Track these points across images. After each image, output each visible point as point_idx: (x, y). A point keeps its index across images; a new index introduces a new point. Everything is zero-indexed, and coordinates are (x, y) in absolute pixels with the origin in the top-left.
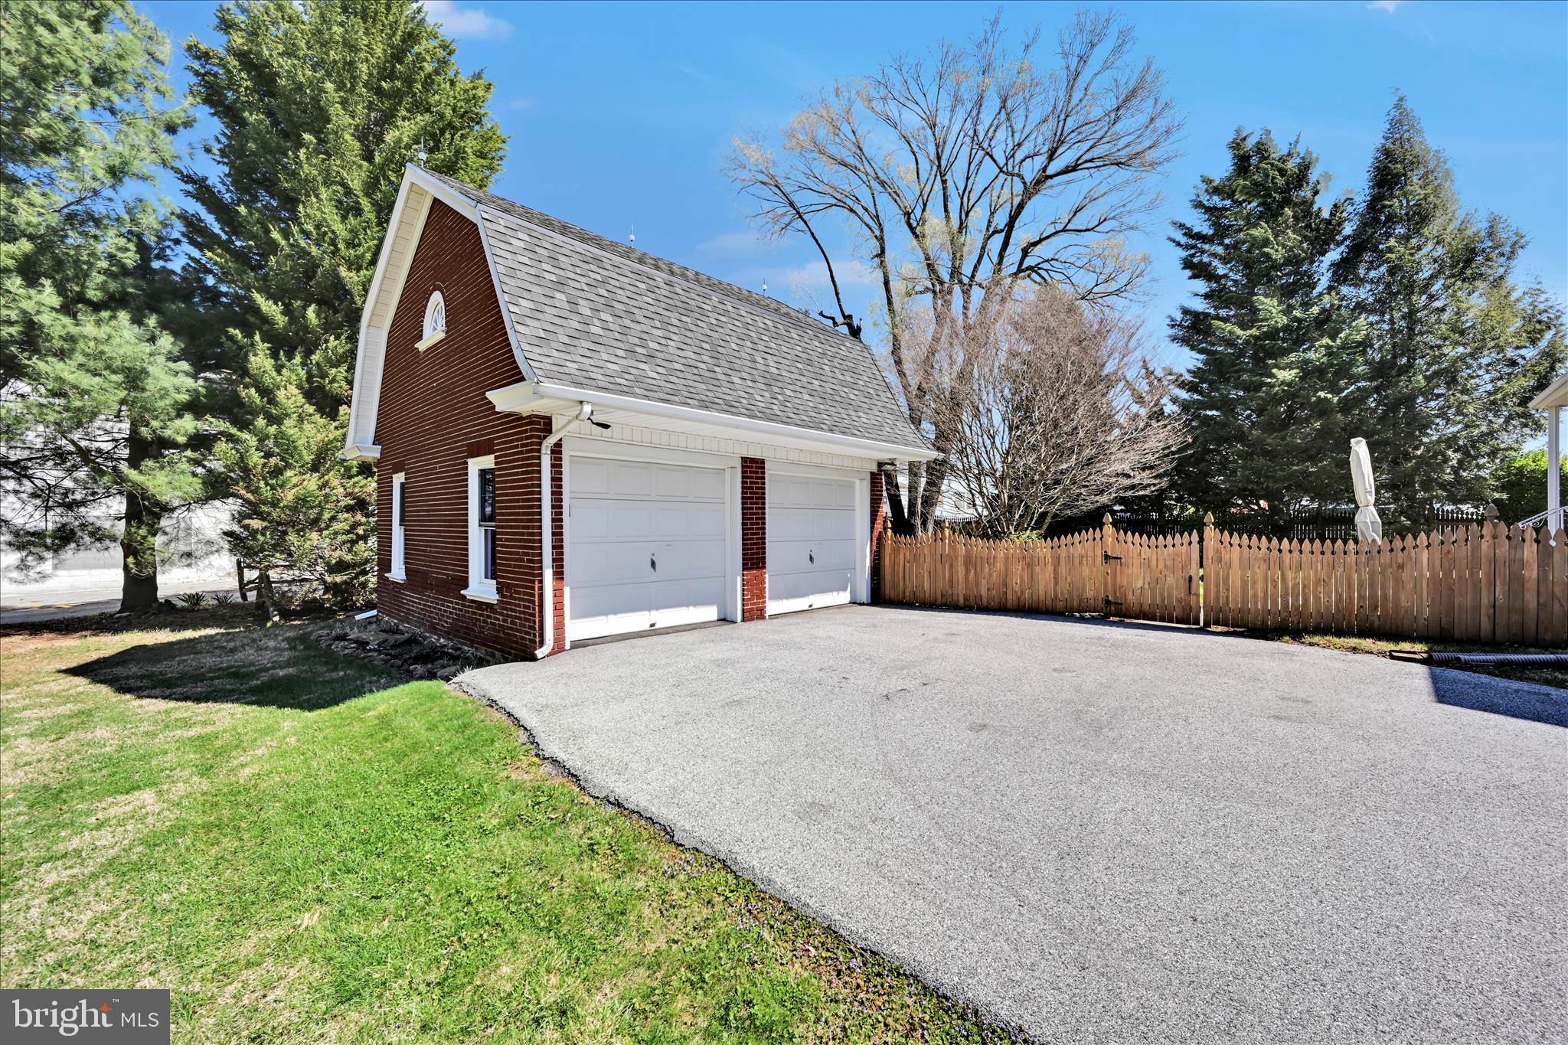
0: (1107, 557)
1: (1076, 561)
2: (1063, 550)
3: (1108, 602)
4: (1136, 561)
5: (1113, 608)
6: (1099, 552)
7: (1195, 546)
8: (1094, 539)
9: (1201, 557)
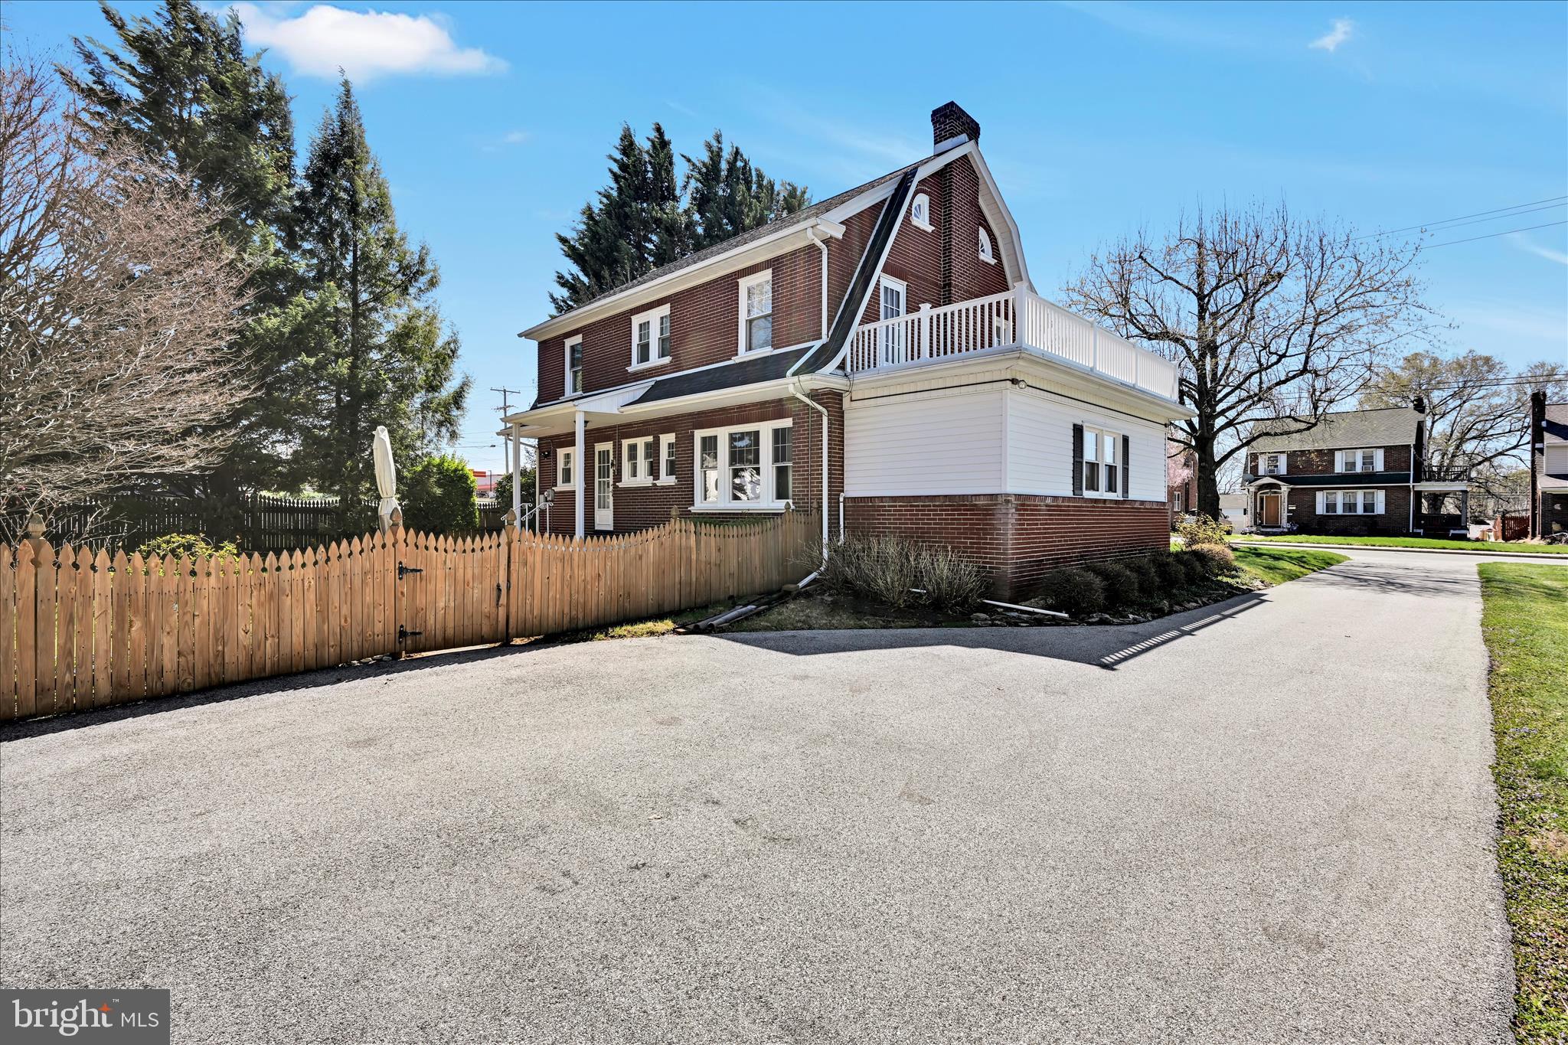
0: (402, 570)
1: (357, 581)
2: (335, 567)
3: (403, 634)
4: (440, 573)
5: (409, 642)
6: (391, 566)
7: (504, 548)
8: (384, 546)
9: (509, 562)
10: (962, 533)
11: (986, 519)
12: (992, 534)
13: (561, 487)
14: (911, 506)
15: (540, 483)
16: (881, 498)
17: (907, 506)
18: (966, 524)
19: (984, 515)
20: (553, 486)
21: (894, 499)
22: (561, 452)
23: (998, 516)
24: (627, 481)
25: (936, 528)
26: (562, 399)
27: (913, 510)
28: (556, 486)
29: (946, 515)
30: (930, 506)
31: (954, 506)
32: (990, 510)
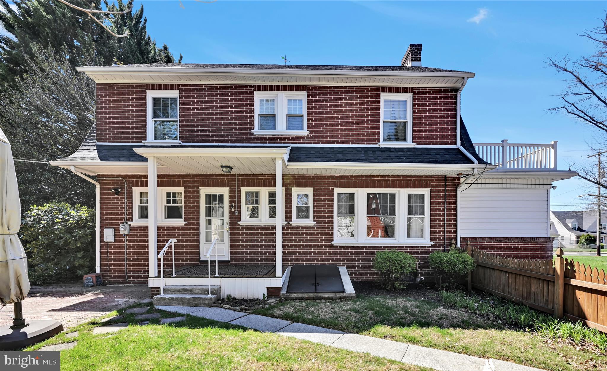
10: (529, 256)
11: (542, 249)
12: (545, 256)
13: (137, 222)
14: (500, 242)
15: (102, 216)
16: (484, 238)
17: (498, 242)
18: (532, 251)
19: (540, 247)
20: (129, 221)
21: (491, 238)
22: (136, 191)
23: (548, 247)
24: (246, 220)
25: (515, 254)
26: (144, 143)
27: (502, 245)
28: (132, 221)
29: (520, 247)
30: (512, 242)
31: (525, 242)
32: (544, 244)
